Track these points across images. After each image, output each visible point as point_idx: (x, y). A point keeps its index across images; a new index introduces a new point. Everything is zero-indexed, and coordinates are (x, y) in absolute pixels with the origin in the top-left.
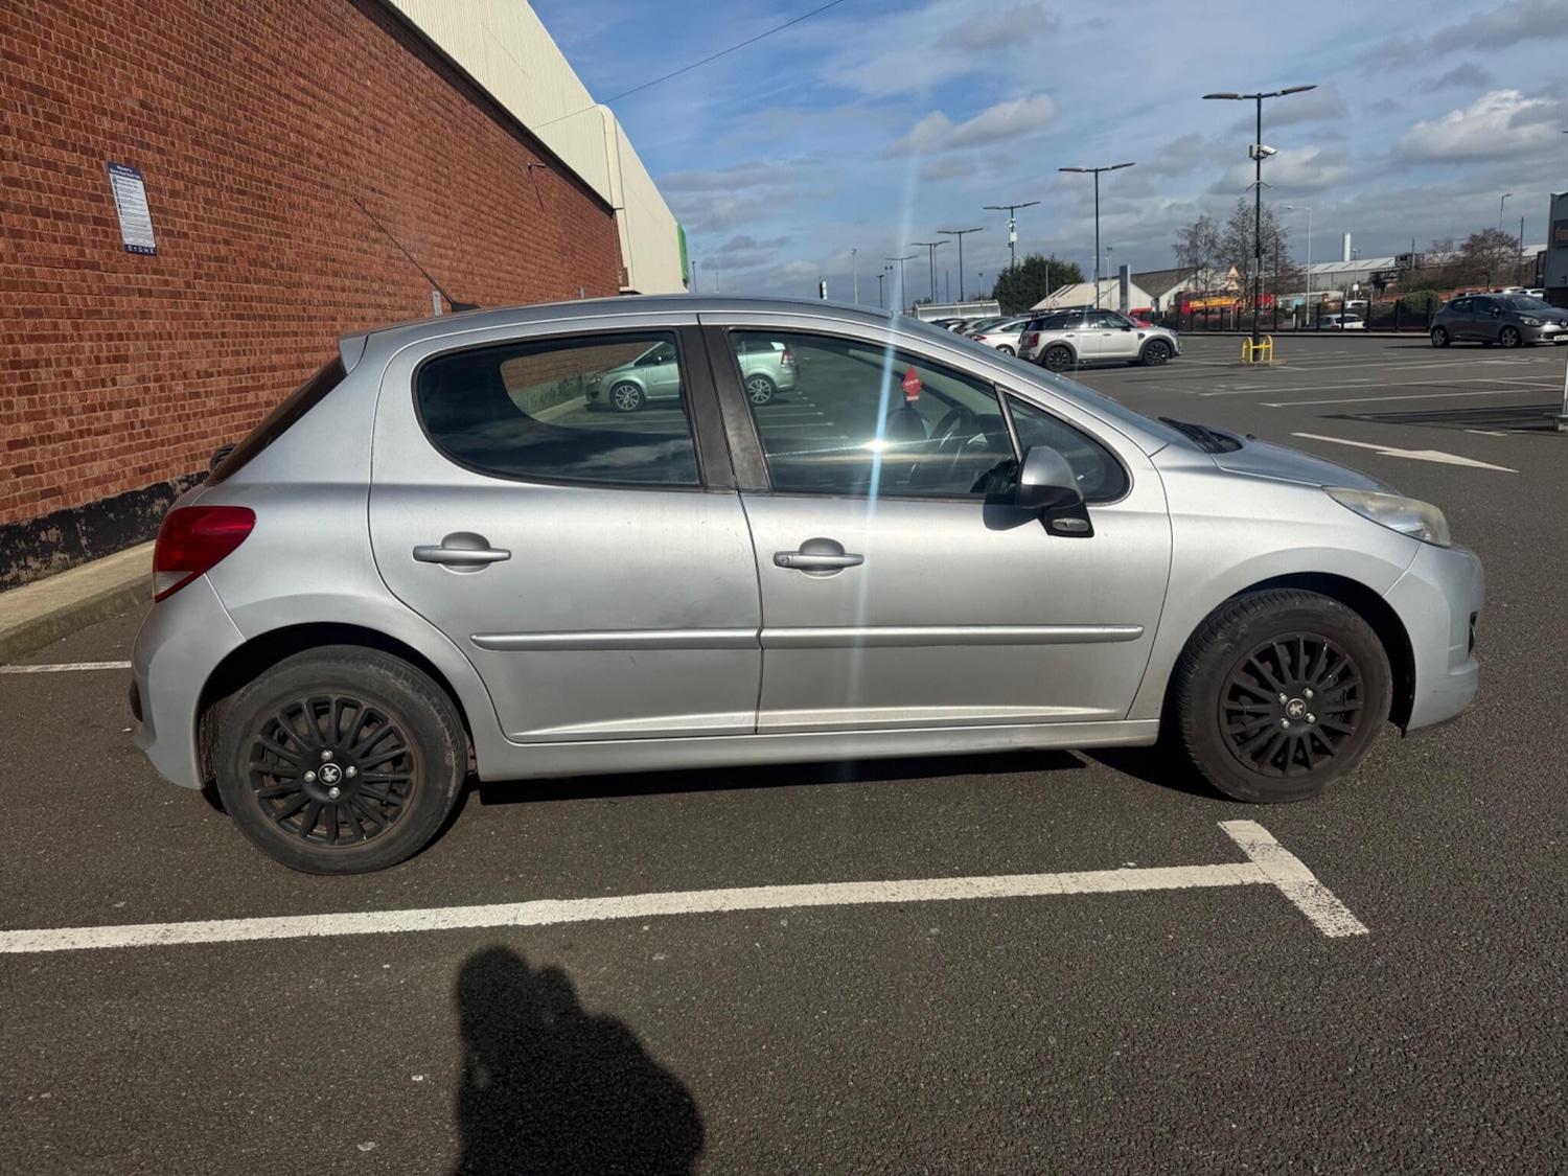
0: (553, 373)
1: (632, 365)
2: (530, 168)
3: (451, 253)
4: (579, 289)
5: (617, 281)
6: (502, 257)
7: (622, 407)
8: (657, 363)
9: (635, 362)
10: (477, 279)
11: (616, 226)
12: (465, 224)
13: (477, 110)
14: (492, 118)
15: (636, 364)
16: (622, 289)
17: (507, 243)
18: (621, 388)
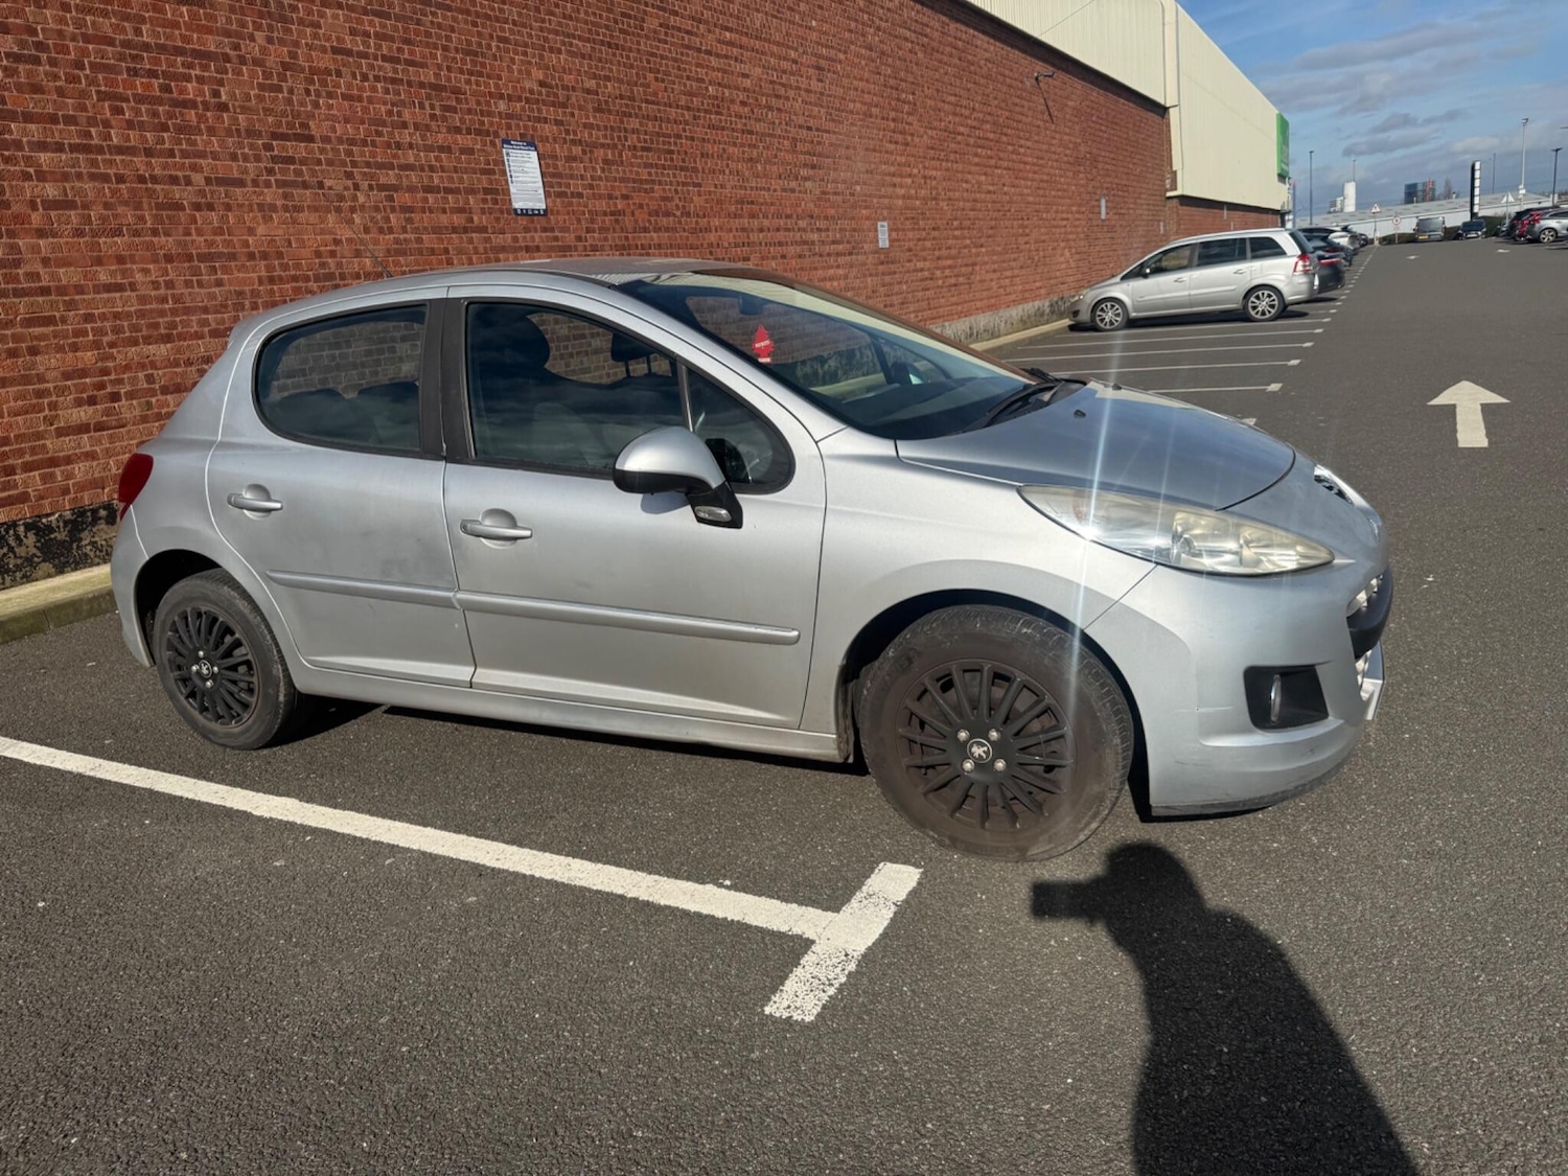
0: (1043, 291)
1: (1118, 279)
2: (1037, 79)
3: (909, 181)
4: (1099, 200)
5: (1164, 185)
6: (983, 178)
7: (1102, 325)
8: (1146, 276)
9: (1121, 276)
10: (943, 204)
11: (1168, 125)
12: (933, 148)
13: (963, 28)
14: (984, 32)
15: (1123, 278)
16: (1169, 194)
17: (992, 162)
18: (1103, 306)
